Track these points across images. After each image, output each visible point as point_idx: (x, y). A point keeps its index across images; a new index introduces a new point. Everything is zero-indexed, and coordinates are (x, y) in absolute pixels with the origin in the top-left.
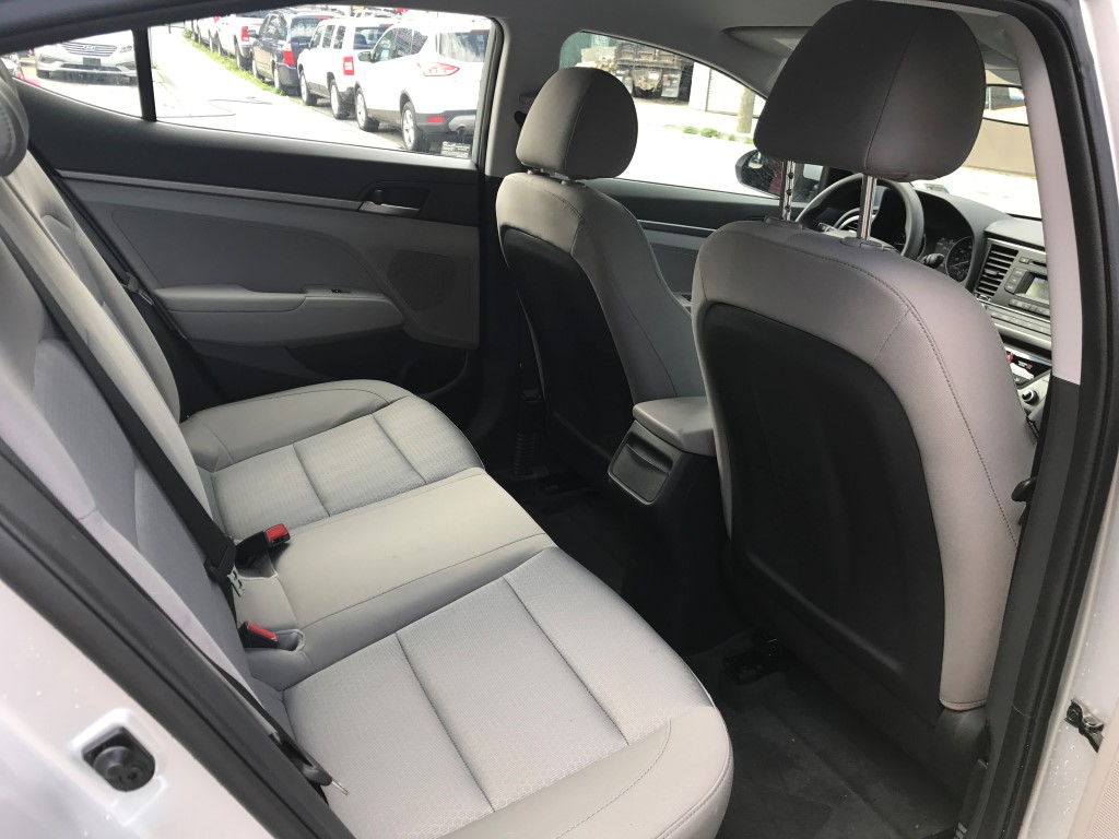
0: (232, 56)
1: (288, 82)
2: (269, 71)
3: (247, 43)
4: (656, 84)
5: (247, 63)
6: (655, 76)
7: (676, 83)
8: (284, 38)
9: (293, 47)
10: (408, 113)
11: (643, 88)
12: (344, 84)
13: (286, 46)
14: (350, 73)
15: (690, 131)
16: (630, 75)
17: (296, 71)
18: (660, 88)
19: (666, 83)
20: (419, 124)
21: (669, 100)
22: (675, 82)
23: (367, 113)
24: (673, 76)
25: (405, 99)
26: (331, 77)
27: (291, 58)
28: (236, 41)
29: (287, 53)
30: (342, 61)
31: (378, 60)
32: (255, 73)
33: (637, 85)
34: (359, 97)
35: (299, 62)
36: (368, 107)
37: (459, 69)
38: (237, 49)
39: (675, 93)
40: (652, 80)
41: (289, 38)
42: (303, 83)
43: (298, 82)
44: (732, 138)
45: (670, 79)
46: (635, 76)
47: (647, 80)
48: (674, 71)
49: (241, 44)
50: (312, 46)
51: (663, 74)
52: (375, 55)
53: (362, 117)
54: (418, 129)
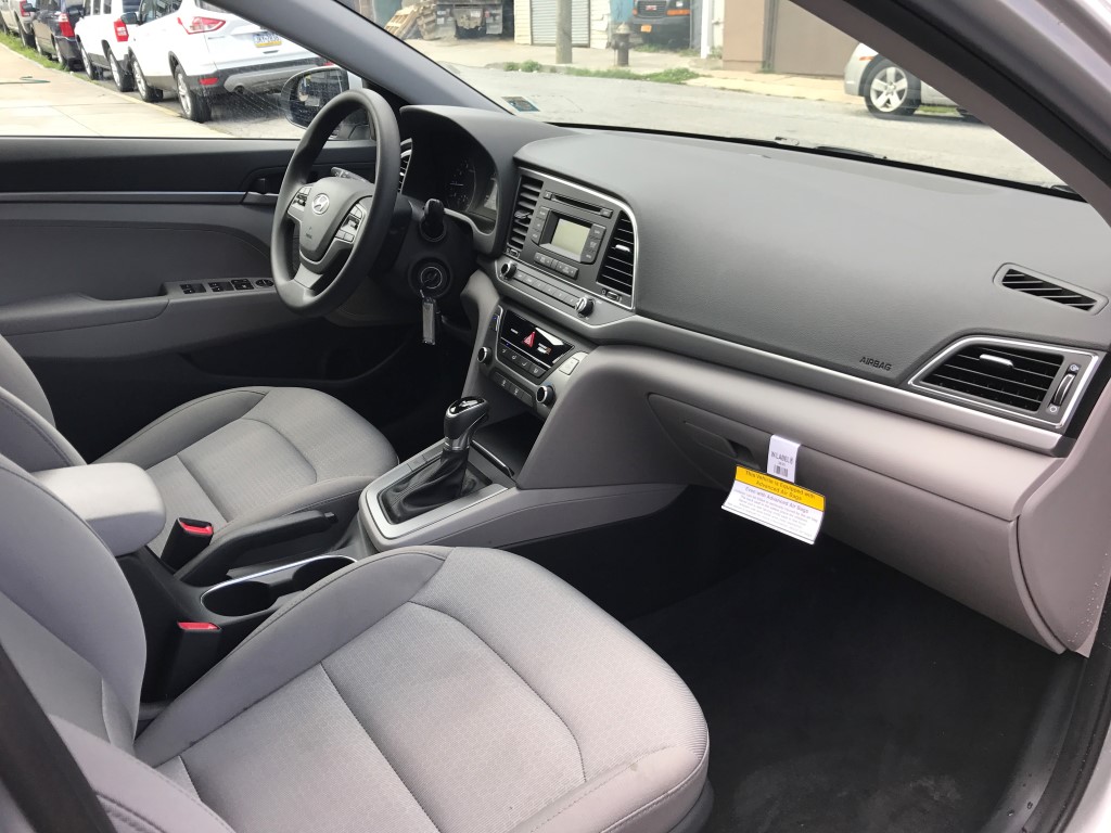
0: (16, 34)
1: (69, 56)
2: (51, 46)
3: (28, 19)
4: (479, 22)
5: (31, 40)
6: (476, 14)
7: (499, 18)
8: (58, 9)
9: (69, 16)
10: (180, 77)
11: (466, 27)
12: (119, 52)
13: (61, 17)
14: (123, 38)
15: (512, 67)
16: (451, 15)
17: (75, 43)
18: (484, 24)
19: (489, 20)
20: (191, 88)
21: (494, 37)
22: (497, 18)
23: (146, 82)
24: (494, 12)
25: (174, 62)
26: (105, 45)
27: (68, 28)
28: (18, 19)
29: (64, 23)
30: (113, 27)
31: (145, 21)
32: (39, 49)
33: (460, 25)
34: (135, 64)
35: (76, 33)
36: (145, 74)
37: (224, 22)
38: (20, 26)
39: (498, 29)
40: (475, 18)
41: (63, 7)
42: (84, 55)
43: (81, 55)
44: (553, 70)
45: (493, 16)
46: (456, 14)
47: (469, 18)
48: (494, 6)
49: (22, 19)
50: (85, 15)
51: (484, 11)
52: (141, 16)
53: (141, 86)
54: (193, 94)
